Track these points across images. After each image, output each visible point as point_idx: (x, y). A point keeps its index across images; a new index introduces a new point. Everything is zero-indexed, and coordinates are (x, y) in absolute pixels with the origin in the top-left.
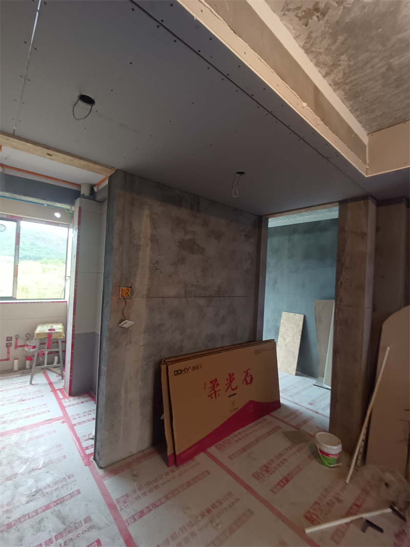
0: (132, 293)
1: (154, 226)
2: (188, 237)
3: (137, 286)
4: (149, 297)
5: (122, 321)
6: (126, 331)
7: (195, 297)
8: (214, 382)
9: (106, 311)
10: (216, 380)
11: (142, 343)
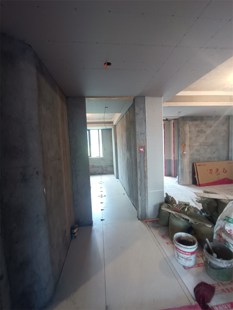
0: (185, 146)
1: (190, 128)
2: (200, 129)
3: (186, 144)
4: (189, 146)
5: (183, 152)
6: (184, 154)
7: (203, 146)
8: (211, 170)
9: (179, 150)
10: (211, 169)
11: (188, 158)
